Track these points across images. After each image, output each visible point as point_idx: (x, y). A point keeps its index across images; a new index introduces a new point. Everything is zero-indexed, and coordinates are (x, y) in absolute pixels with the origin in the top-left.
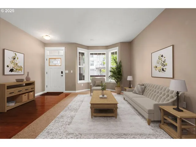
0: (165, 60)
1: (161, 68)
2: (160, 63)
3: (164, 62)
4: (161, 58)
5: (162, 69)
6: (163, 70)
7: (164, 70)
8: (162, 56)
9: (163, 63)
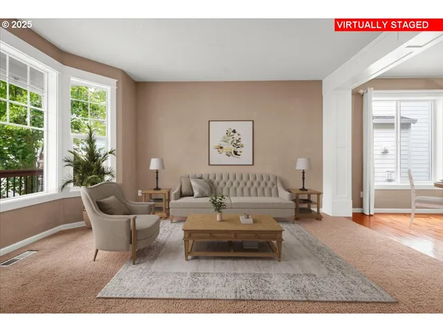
0: (240, 139)
1: (233, 150)
2: (230, 142)
3: (238, 141)
4: (232, 134)
5: (234, 152)
6: (236, 153)
7: (238, 153)
8: (234, 131)
9: (235, 142)
